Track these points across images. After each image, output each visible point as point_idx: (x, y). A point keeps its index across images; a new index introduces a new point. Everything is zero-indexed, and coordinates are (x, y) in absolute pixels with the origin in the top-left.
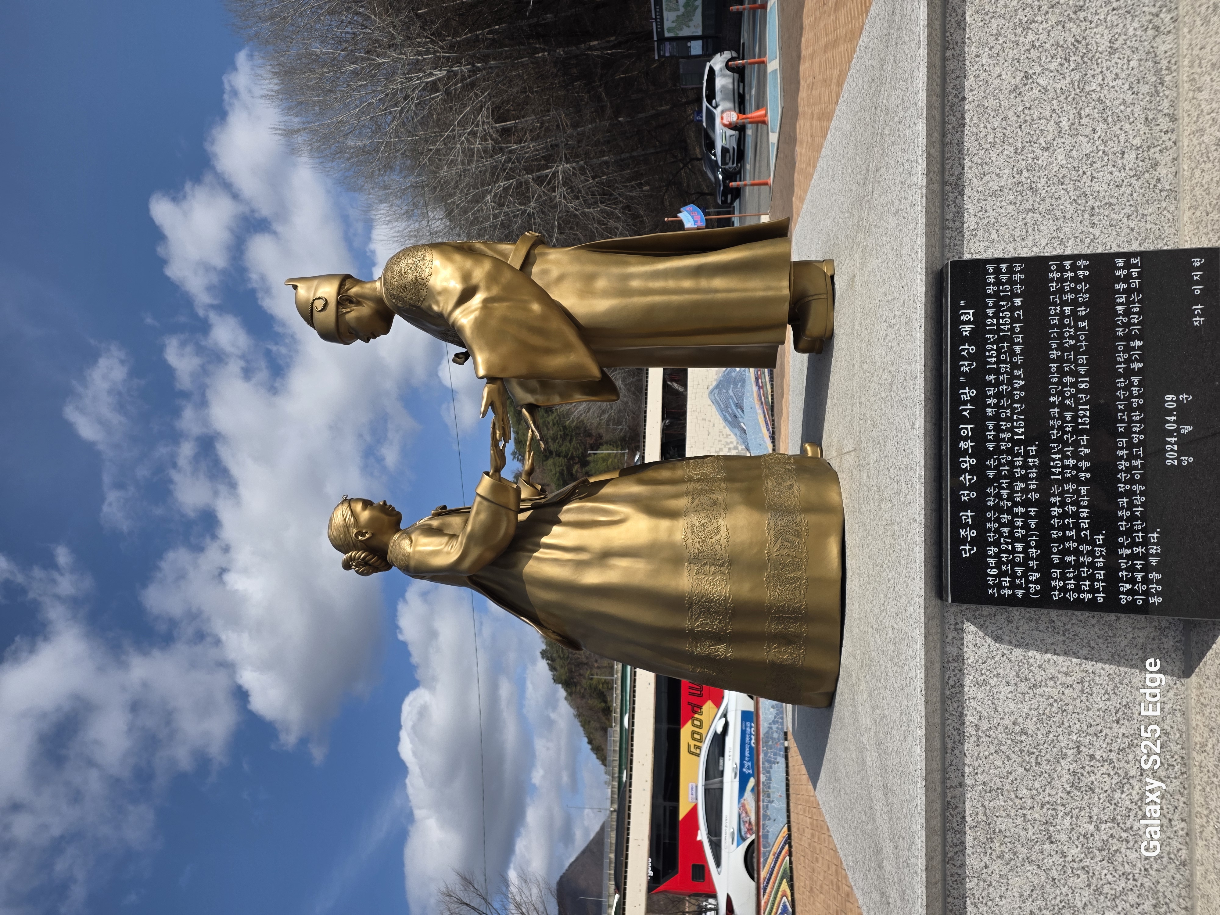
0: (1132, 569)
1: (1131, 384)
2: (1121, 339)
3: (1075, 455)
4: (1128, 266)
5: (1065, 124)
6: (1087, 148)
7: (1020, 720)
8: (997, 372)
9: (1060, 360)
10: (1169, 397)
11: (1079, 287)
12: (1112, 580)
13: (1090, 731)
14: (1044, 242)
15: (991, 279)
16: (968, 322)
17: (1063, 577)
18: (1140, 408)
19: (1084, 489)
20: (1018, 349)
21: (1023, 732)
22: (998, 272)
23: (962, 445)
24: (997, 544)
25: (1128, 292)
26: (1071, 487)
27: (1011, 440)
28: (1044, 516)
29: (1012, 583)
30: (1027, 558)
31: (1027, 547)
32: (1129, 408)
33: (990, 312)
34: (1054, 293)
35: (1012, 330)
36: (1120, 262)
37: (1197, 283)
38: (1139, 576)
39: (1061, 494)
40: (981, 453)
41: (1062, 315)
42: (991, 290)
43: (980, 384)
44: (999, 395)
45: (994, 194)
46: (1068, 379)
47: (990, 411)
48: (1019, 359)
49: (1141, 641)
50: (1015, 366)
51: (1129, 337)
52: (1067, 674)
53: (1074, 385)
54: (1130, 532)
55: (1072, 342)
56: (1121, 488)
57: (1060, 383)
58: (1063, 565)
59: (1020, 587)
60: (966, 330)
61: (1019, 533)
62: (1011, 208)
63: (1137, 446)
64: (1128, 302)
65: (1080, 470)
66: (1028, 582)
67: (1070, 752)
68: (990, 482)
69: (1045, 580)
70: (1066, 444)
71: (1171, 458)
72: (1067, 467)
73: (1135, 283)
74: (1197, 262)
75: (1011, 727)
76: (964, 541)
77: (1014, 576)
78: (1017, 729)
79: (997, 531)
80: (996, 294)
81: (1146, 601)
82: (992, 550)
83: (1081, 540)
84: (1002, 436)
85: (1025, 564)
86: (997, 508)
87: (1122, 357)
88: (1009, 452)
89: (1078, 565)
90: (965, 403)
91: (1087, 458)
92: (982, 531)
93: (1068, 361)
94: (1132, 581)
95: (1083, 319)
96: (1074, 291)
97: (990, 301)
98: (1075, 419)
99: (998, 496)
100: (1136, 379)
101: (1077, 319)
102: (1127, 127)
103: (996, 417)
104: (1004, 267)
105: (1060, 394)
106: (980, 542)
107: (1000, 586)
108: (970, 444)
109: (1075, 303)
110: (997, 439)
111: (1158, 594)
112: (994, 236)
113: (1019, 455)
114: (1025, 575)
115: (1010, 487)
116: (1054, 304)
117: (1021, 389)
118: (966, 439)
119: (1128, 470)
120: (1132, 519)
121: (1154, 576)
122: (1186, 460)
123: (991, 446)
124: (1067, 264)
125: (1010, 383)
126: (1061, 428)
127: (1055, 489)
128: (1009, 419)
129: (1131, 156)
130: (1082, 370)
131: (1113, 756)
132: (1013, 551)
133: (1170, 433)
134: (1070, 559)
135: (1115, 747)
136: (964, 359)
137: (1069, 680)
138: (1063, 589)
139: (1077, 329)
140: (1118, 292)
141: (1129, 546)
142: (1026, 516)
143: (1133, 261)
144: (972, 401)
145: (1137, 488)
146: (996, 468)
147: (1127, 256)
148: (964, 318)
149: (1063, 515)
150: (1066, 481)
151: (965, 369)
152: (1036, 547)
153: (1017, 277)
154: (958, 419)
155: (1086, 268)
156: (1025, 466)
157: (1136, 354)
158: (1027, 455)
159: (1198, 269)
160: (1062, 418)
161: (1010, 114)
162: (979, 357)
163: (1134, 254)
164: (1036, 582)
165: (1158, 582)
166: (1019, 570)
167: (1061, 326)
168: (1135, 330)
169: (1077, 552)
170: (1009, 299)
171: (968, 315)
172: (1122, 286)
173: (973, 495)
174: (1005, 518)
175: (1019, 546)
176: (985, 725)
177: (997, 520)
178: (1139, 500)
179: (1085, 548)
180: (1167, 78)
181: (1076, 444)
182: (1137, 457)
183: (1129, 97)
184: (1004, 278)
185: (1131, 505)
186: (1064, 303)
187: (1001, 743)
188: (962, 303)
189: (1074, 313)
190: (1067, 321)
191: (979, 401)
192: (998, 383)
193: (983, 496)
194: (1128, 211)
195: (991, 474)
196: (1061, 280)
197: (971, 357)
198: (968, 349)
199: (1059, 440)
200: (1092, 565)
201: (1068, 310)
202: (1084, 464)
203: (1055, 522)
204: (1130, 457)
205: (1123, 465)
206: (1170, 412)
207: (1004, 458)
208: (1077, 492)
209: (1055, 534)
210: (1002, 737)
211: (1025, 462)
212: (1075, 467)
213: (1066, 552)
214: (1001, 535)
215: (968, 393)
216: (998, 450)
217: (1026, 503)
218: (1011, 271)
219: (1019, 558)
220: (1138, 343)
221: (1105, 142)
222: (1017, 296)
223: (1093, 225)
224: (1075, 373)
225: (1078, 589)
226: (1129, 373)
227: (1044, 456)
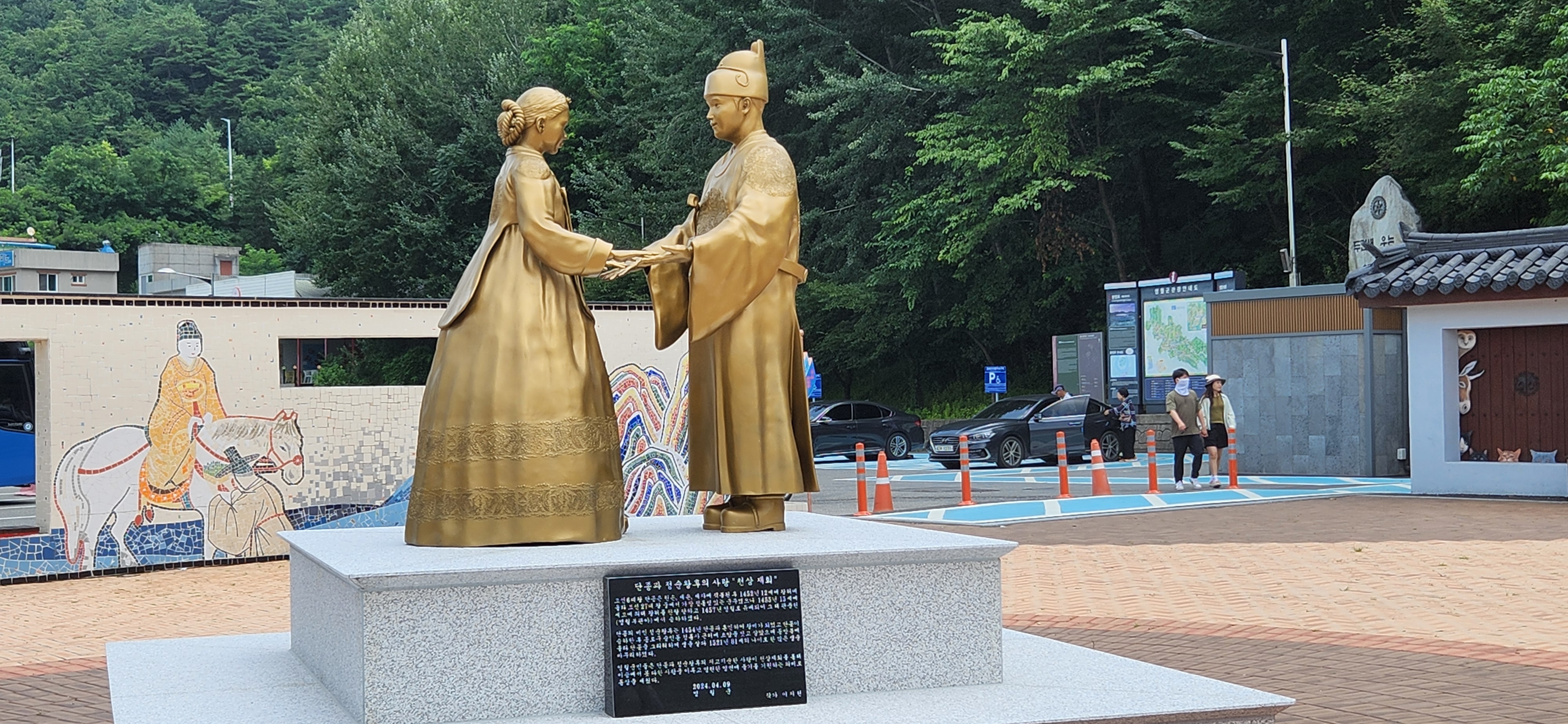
0: (637, 670)
1: (735, 665)
2: (758, 658)
3: (695, 639)
4: (797, 660)
5: (873, 632)
6: (860, 645)
7: (537, 625)
8: (738, 597)
9: (746, 629)
10: (729, 684)
11: (786, 637)
12: (630, 661)
13: (534, 664)
14: (808, 624)
15: (789, 591)
16: (765, 580)
17: (629, 637)
18: (722, 670)
19: (677, 644)
20: (751, 607)
21: (530, 627)
22: (793, 595)
23: (697, 581)
24: (644, 601)
25: (784, 661)
26: (678, 638)
27: (702, 606)
28: (661, 625)
29: (623, 611)
30: (638, 618)
31: (644, 618)
32: (722, 664)
33: (771, 592)
34: (782, 624)
35: (762, 604)
36: (799, 656)
37: (788, 694)
38: (633, 674)
39: (674, 633)
40: (694, 590)
41: (770, 629)
42: (783, 592)
43: (730, 589)
44: (725, 599)
45: (835, 595)
46: (736, 633)
47: (716, 595)
48: (745, 608)
50: (742, 606)
51: (759, 662)
52: (565, 650)
53: (733, 637)
54: (656, 668)
55: (756, 635)
56: (679, 663)
57: (734, 630)
58: (635, 636)
59: (621, 615)
60: (761, 580)
61: (651, 613)
62: (827, 605)
63: (702, 669)
64: (778, 662)
65: (688, 642)
66: (625, 619)
67: (521, 653)
68: (678, 597)
69: (626, 627)
70: (701, 635)
71: (696, 686)
72: (689, 635)
73: (788, 664)
74: (799, 693)
75: (533, 620)
76: (644, 584)
77: (627, 611)
78: (532, 624)
79: (651, 601)
80: (781, 595)
81: (620, 678)
82: (640, 600)
83: (650, 644)
84: (704, 602)
85: (634, 617)
86: (663, 601)
87: (749, 660)
88: (695, 606)
89: (636, 644)
90: (720, 581)
91: (694, 645)
92: (650, 594)
93: (746, 633)
94: (630, 671)
95: (768, 639)
96: (783, 634)
97: (777, 592)
98: (715, 638)
99: (670, 601)
100: (737, 667)
101: (769, 637)
102: (871, 665)
103: (713, 598)
104: (796, 598)
105: (728, 630)
106: (644, 593)
107: (620, 604)
108: (698, 585)
109: (777, 635)
110: (701, 599)
111: (625, 684)
112: (811, 597)
113: (694, 610)
114: (628, 617)
115: (676, 607)
116: (776, 624)
117: (730, 610)
118: (701, 583)
119: (689, 666)
120: (663, 669)
121: (634, 681)
122: (696, 693)
123: (697, 596)
124: (797, 630)
125: (733, 604)
126: (709, 631)
127: (676, 630)
128: (713, 604)
129: (856, 668)
130: (741, 640)
131: (521, 677)
132: (641, 610)
133: (710, 685)
134: (639, 640)
135: (526, 678)
136: (745, 579)
137: (562, 651)
138: (622, 637)
139: (763, 637)
140: (783, 656)
141: (648, 669)
142: (661, 616)
143: (800, 663)
144: (722, 585)
145: (680, 670)
146: (686, 599)
147: (802, 660)
148: (767, 578)
149: (662, 635)
150: (681, 636)
151: (739, 580)
152: (644, 622)
153: (790, 605)
154: (712, 578)
155: (795, 640)
156: (688, 614)
157: (751, 666)
158: (694, 615)
159: (796, 694)
160: (715, 631)
161: (880, 602)
162: (746, 588)
163: (803, 663)
164: (625, 623)
165: (631, 684)
166: (630, 614)
167: (764, 629)
168: (764, 665)
169: (643, 643)
170: (778, 601)
171: (769, 580)
172: (786, 657)
173: (670, 588)
174: (659, 606)
175: (643, 613)
176: (532, 605)
177: (657, 602)
178: (674, 672)
179: (646, 646)
180: (897, 685)
181: (701, 640)
182: (696, 670)
183: (887, 666)
184: (790, 598)
185: (670, 668)
186: (777, 629)
187: (523, 615)
188: (775, 577)
189: (772, 635)
190: (767, 631)
191: (722, 589)
192: (732, 598)
193: (670, 593)
194: (826, 669)
195: (682, 597)
196: (789, 628)
197: (746, 583)
198: (750, 581)
199: (703, 631)
200: (636, 651)
201: (773, 631)
202: (691, 644)
203: (658, 631)
204: (696, 667)
205: (692, 663)
206: (721, 684)
207: (691, 604)
208: (676, 641)
209: (652, 631)
210: (526, 616)
211: (690, 614)
212: (689, 640)
213: (643, 637)
214: (649, 604)
215: (726, 582)
216: (695, 600)
217: (668, 616)
218: (793, 601)
219: (637, 614)
220: (756, 667)
221: (862, 654)
222: (780, 605)
223: (817, 651)
224: (739, 637)
225: (623, 644)
226: (740, 663)
227: (694, 624)
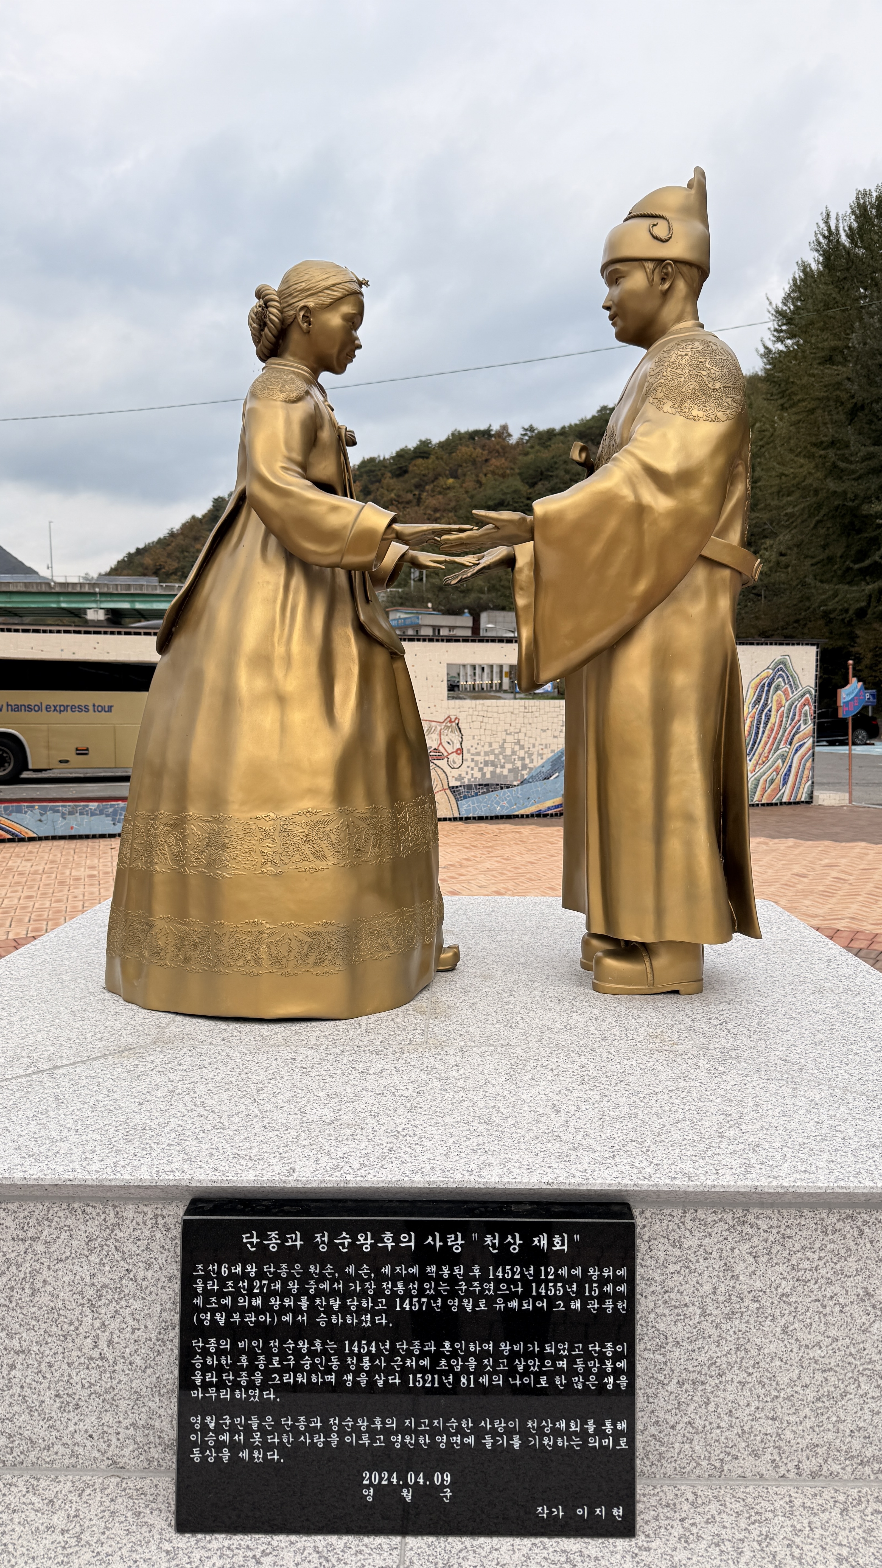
0: (233, 1430)
1: (465, 1435)
2: (523, 1424)
3: (374, 1370)
4: (617, 1435)
5: (817, 1353)
6: (783, 1379)
7: (49, 1288)
8: (484, 1279)
9: (497, 1355)
10: (448, 1478)
11: (592, 1378)
12: (219, 1408)
13: (43, 1366)
14: (661, 1326)
15: (608, 1273)
16: (551, 1243)
17: (220, 1352)
18: (434, 1444)
19: (332, 1378)
20: (514, 1304)
21: (34, 1292)
22: (617, 1281)
23: (388, 1235)
24: (260, 1275)
25: (584, 1434)
26: (335, 1363)
27: (394, 1294)
28: (297, 1332)
29: (211, 1293)
30: (243, 1311)
31: (258, 1311)
32: (434, 1432)
33: (564, 1271)
34: (585, 1349)
35: (539, 1297)
36: (622, 1426)
37: (591, 1512)
38: (225, 1437)
39: (325, 1352)
40: (377, 1257)
41: (557, 1357)
42: (594, 1273)
43: (466, 1259)
44: (453, 1280)
45: (728, 1268)
46: (472, 1363)
47: (432, 1269)
48: (500, 1305)
49: (157, 1424)
50: (491, 1301)
51: (525, 1434)
52: (110, 1343)
53: (465, 1370)
54: (278, 1428)
55: (520, 1368)
56: (334, 1421)
57: (468, 1354)
58: (236, 1353)
59: (206, 1301)
60: (542, 1241)
61: (275, 1303)
62: (707, 1288)
63: (387, 1440)
64: (570, 1435)
65: (356, 1374)
66: (213, 1312)
67: (15, 1342)
68: (339, 1268)
69: (215, 1331)
70: (389, 1359)
71: (372, 1477)
72: (360, 1360)
73: (594, 1442)
74: (617, 1512)
75: (40, 1278)
76: (263, 1236)
77: (221, 1295)
78: (38, 1285)
79: (277, 1276)
80: (586, 1278)
81: (195, 1444)
82: (252, 1270)
83: (267, 1373)
84: (400, 1286)
85: (235, 1308)
86: (306, 1277)
87: (500, 1425)
88: (379, 1292)
89: (236, 1369)
90: (443, 1239)
91: (371, 1383)
92: (276, 1259)
93: (496, 1363)
94: (219, 1430)
95: (551, 1381)
96: (587, 1372)
97: (578, 1271)
98: (423, 1370)
99: (322, 1278)
100: (471, 1440)
101: (551, 1376)
102: (808, 1423)
103: (424, 1277)
104: (623, 1288)
105: (454, 1354)
106: (262, 1255)
107: (206, 1278)
108: (390, 1244)
109: (571, 1372)
110: (395, 1278)
111: (204, 1459)
112: (672, 1268)
113: (375, 1303)
114: (222, 1308)
115: (334, 1293)
116: (571, 1348)
117: (461, 1307)
118: (396, 1240)
119: (356, 1430)
120: (294, 1430)
121: (226, 1454)
122: (369, 1494)
123: (387, 1270)
124: (623, 1364)
125: (469, 1294)
126: (409, 1354)
127: (331, 1345)
128: (421, 1292)
129: (770, 1427)
130: (485, 1380)
131: (16, 1390)
132: (251, 1295)
133: (402, 1477)
134: (244, 1361)
135: (27, 1392)
136: (503, 1238)
137: (103, 1344)
138: (205, 1352)
139: (537, 1375)
140: (584, 1422)
141: (261, 1428)
142: (296, 1311)
143: (623, 1442)
144: (446, 1248)
145: (334, 1439)
146: (358, 1276)
147: (631, 1435)
148: (557, 1239)
149: (298, 1355)
150: (342, 1358)
151: (489, 1240)
152: (257, 1322)
153: (609, 1304)
154: (422, 1230)
155: (616, 1386)
156: (360, 1311)
157: (503, 1441)
158: (375, 1313)
159: (609, 1513)
160: (423, 1355)
161: (836, 1288)
162: (504, 1257)
163: (631, 1442)
164: (213, 1321)
165: (218, 1459)
166: (227, 1301)
167: (542, 1356)
168: (535, 1442)
169: (252, 1369)
170: (580, 1293)
171: (560, 1244)
172: (591, 1427)
173: (323, 1248)
174: (294, 1287)
175: (258, 1302)
176: (40, 1247)
177: (290, 1277)
178: (319, 1440)
179: (258, 1378)
180: (867, 1470)
181: (389, 1371)
182: (372, 1439)
183: (847, 1427)
184: (609, 1288)
185: (312, 1431)
186: (572, 1360)
187: (18, 1266)
188: (577, 1237)
189: (559, 1371)
190: (548, 1363)
191: (446, 1257)
192: (469, 1280)
193: (322, 1260)
194: (699, 1423)
195: (351, 1270)
196: (602, 1358)
197: (504, 1247)
198: (515, 1243)
199: (394, 1351)
200: (236, 1385)
201: (563, 1364)
202: (363, 1379)
203: (290, 1344)
204: (372, 1432)
205: (363, 1424)
206: (429, 1477)
207: (371, 1287)
208: (328, 1370)
209: (274, 1344)
210: (26, 1267)
211: (366, 1311)
212: (359, 1369)
213: (253, 1356)
214: (271, 1281)
215: (456, 1243)
216: (380, 1278)
217: (313, 1310)
218: (617, 1296)
219: (242, 1302)
220: (516, 1443)
221: (788, 1399)
222: (584, 1304)
223: (680, 1384)
224: (480, 1370)
225: (205, 1369)
226: (480, 1434)
227: (374, 1334)
